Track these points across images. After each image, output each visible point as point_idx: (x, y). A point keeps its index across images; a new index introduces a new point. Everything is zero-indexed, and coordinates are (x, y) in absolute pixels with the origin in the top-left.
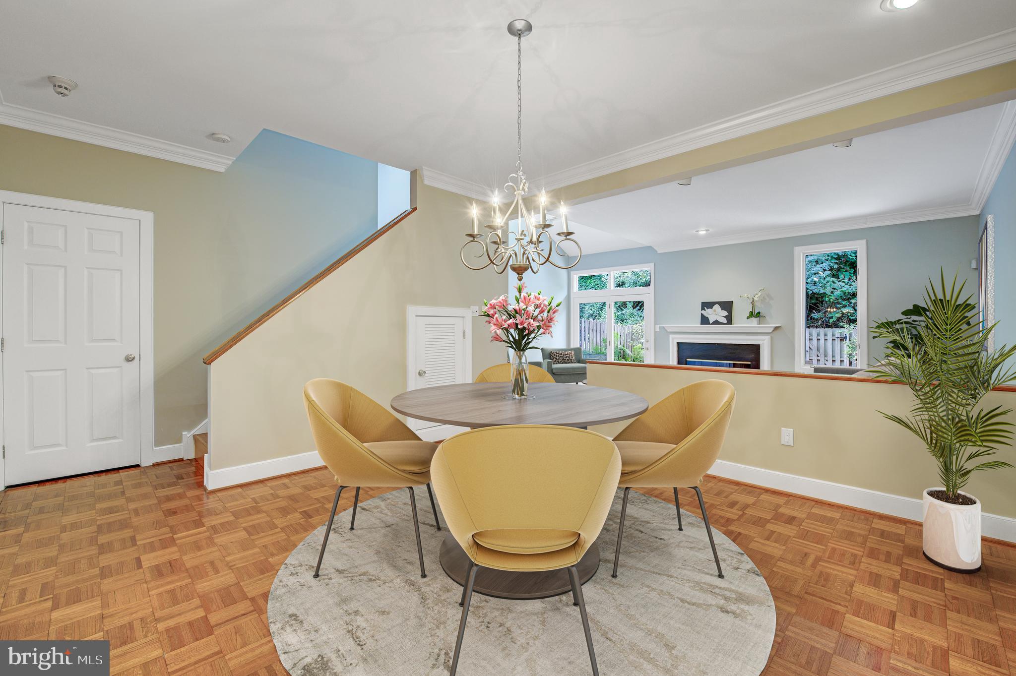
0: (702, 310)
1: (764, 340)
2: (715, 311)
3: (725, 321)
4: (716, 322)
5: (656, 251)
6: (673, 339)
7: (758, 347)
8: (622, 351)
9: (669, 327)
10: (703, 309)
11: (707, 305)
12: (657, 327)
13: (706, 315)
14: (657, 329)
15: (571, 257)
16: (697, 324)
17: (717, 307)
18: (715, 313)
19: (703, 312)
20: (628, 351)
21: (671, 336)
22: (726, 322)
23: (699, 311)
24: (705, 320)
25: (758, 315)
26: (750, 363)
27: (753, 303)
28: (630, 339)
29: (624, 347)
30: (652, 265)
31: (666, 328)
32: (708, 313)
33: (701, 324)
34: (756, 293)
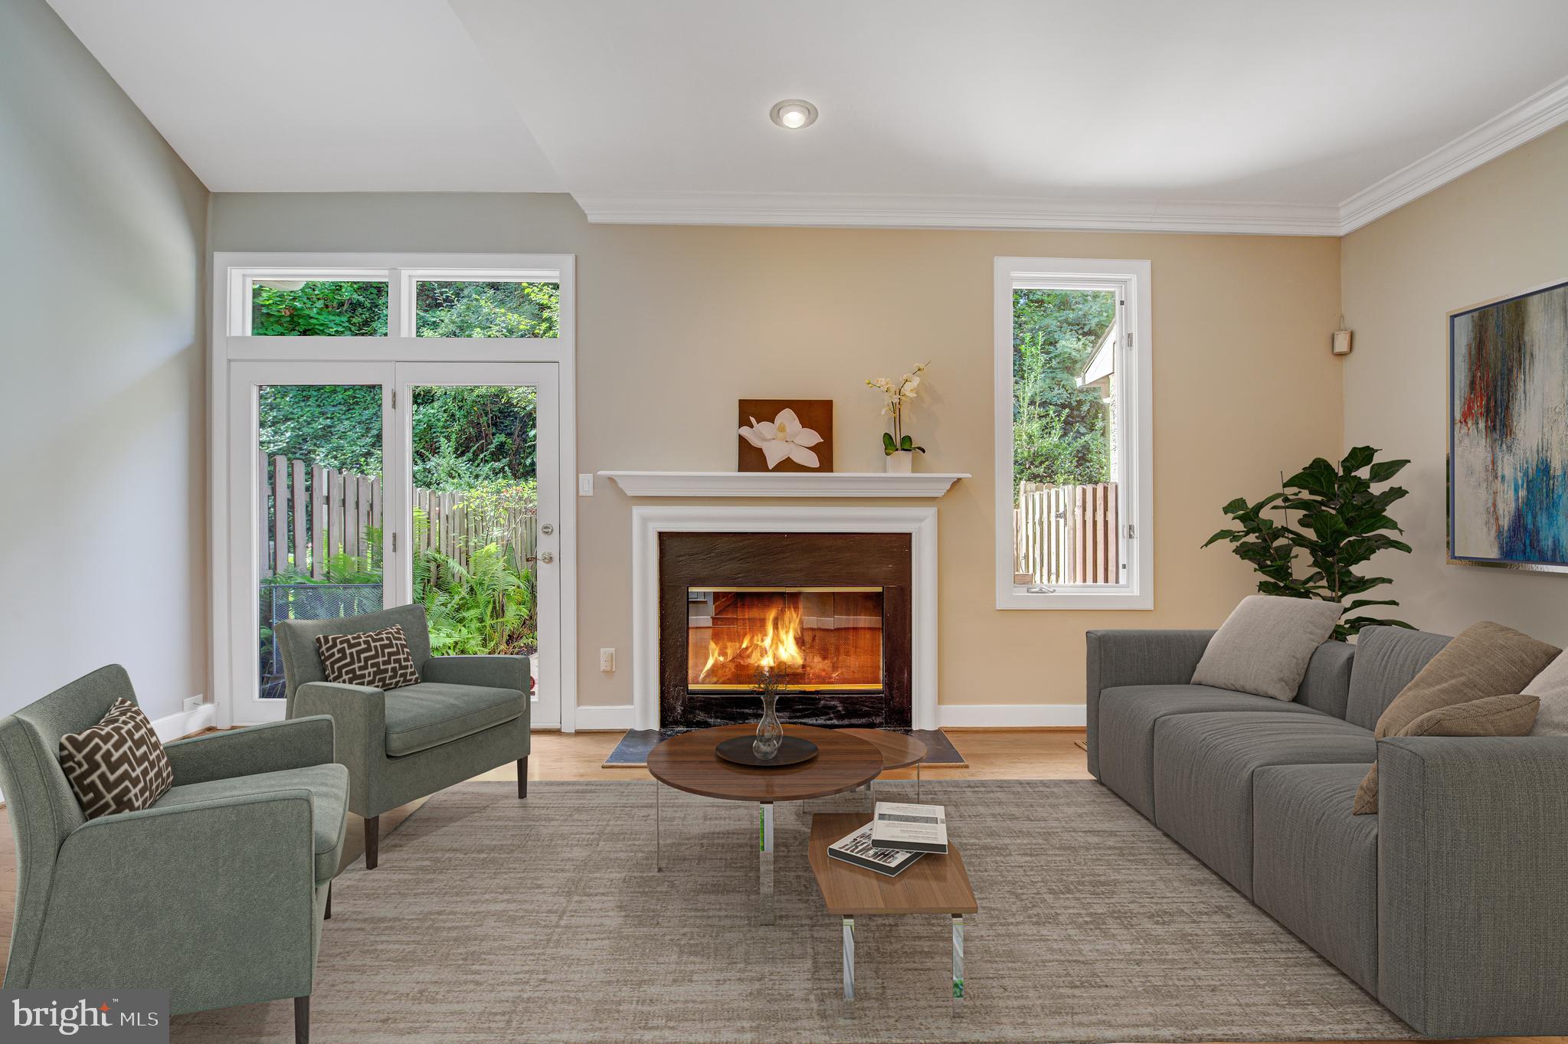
0: (740, 426)
1: (921, 520)
2: (782, 429)
3: (813, 461)
4: (787, 465)
5: (585, 216)
6: (645, 520)
7: (905, 539)
8: (433, 566)
9: (633, 477)
10: (744, 421)
11: (754, 411)
12: (586, 480)
13: (755, 442)
14: (587, 489)
15: (217, 195)
16: (725, 474)
17: (787, 416)
18: (780, 435)
19: (745, 431)
20: (454, 565)
21: (638, 512)
22: (817, 464)
23: (730, 430)
24: (751, 458)
25: (907, 445)
26: (879, 589)
27: (896, 409)
28: (457, 531)
29: (439, 551)
30: (569, 260)
31: (618, 480)
32: (760, 434)
33: (739, 471)
34: (905, 377)
